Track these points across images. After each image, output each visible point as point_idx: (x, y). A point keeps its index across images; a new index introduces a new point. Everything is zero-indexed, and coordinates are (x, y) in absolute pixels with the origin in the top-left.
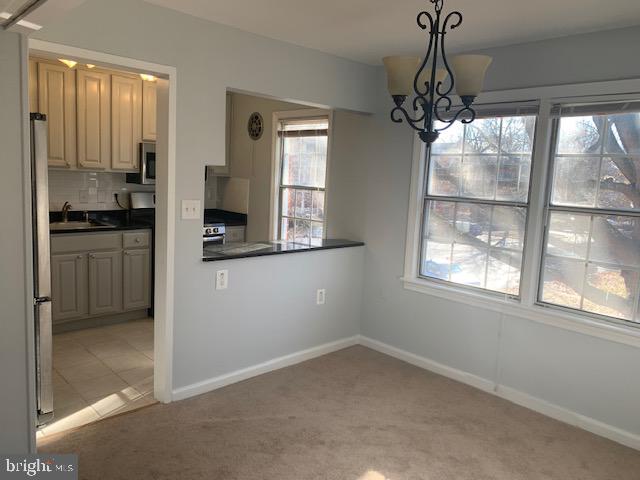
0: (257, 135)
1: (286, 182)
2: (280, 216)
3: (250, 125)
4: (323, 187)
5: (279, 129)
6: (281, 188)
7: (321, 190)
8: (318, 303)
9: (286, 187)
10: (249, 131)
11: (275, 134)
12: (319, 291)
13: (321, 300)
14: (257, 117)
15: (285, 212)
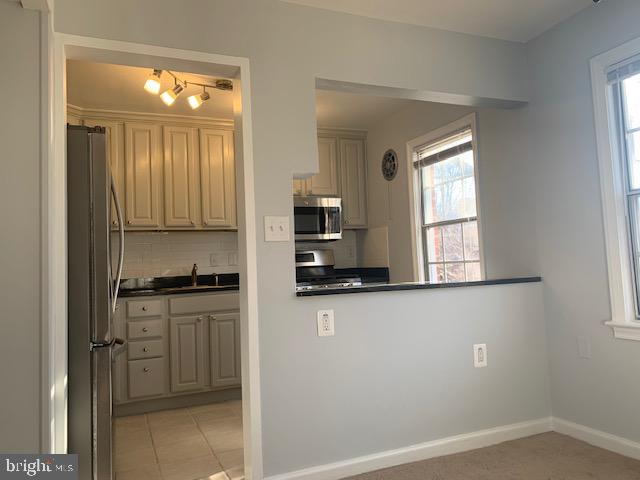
0: (392, 174)
1: (429, 220)
2: (426, 264)
3: (384, 165)
4: (475, 215)
5: (415, 159)
6: (424, 229)
7: (472, 219)
8: (477, 364)
9: (429, 226)
10: (384, 171)
11: (410, 165)
12: (476, 347)
13: (481, 360)
14: (390, 155)
15: (432, 257)
